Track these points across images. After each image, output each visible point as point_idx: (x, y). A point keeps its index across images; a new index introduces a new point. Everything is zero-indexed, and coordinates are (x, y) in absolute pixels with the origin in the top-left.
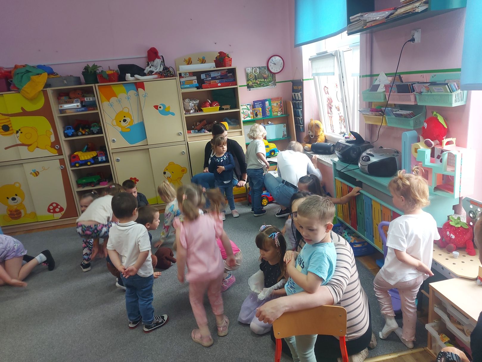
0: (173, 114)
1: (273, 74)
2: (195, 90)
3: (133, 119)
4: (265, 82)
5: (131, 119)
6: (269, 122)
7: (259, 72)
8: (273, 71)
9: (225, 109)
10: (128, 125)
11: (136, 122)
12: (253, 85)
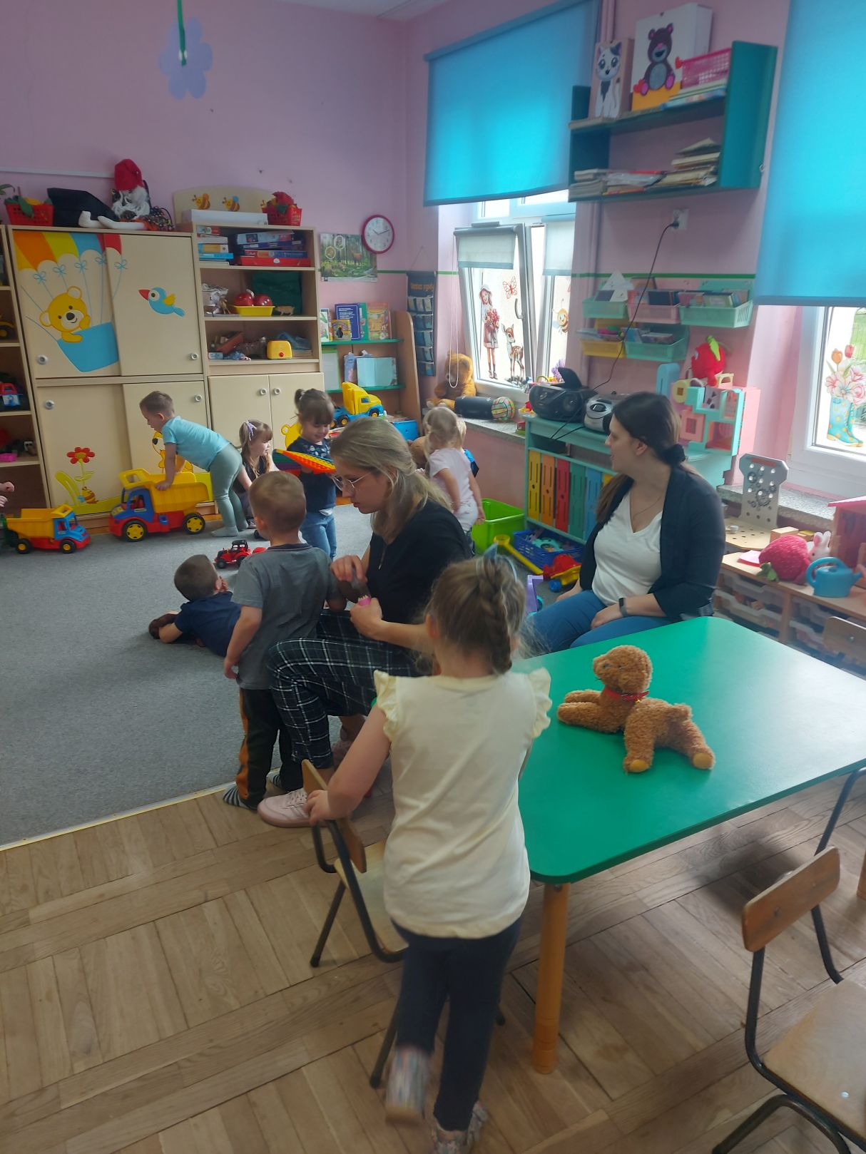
0: (180, 313)
1: (373, 253)
2: (226, 266)
3: (89, 314)
4: (355, 267)
5: (86, 315)
6: (364, 352)
7: (344, 246)
8: (372, 246)
9: (282, 313)
10: (77, 328)
11: (96, 321)
12: (333, 271)
